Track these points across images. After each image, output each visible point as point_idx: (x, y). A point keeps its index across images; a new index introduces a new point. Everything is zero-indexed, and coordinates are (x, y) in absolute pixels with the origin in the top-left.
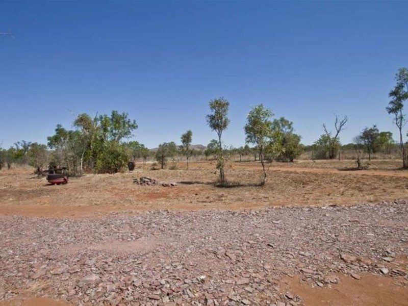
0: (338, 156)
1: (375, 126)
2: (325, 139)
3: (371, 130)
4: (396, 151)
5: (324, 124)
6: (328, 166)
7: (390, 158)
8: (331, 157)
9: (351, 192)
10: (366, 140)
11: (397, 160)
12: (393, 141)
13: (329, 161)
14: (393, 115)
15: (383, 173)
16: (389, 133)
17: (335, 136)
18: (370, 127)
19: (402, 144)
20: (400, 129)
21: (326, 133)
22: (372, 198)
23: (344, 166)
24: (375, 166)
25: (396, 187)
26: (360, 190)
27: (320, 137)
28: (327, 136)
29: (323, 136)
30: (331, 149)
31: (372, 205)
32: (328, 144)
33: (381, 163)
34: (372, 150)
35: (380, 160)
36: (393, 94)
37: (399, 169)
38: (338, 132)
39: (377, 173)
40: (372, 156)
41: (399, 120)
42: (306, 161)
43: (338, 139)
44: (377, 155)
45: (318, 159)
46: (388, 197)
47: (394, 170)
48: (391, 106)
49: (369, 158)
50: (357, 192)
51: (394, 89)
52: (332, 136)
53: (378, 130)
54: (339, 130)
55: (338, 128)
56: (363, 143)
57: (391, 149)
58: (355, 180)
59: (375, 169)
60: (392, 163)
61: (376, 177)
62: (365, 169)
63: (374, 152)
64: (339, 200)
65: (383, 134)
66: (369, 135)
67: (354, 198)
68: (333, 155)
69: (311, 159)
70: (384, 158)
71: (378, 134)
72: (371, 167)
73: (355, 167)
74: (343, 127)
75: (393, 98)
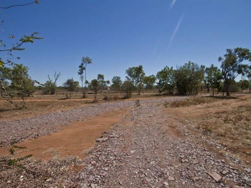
0: (56, 93)
1: (72, 78)
2: (49, 83)
3: (71, 80)
4: (80, 91)
5: (48, 75)
6: (52, 98)
7: (78, 94)
8: (52, 93)
9: (67, 107)
10: (69, 85)
11: (81, 95)
12: (79, 86)
13: (52, 95)
14: (80, 76)
15: (76, 100)
16: (78, 82)
17: (54, 82)
18: (70, 79)
19: (83, 87)
20: (82, 81)
21: (49, 80)
22: (74, 107)
23: (60, 98)
24: (73, 97)
25: (81, 104)
26: (70, 106)
27: (46, 82)
28: (50, 81)
29: (47, 82)
30: (52, 89)
31: (75, 109)
32: (50, 86)
33: (75, 96)
34: (71, 90)
35: (75, 95)
36: (80, 67)
37: (82, 98)
38: (56, 80)
39: (74, 100)
40: (71, 93)
41: (82, 78)
42: (38, 96)
43: (56, 83)
44: (73, 93)
45: (45, 94)
46: (79, 107)
47: (80, 98)
48: (79, 71)
49: (70, 94)
50: (69, 107)
51: (80, 65)
52: (53, 82)
53: (73, 80)
54: (57, 79)
55: (56, 78)
56: (67, 86)
57: (79, 89)
58: (67, 103)
59: (73, 98)
60: (79, 96)
61: (74, 101)
62: (69, 98)
63: (72, 91)
64: (63, 110)
65: (75, 82)
66: (70, 82)
67: (68, 108)
68: (53, 92)
69: (41, 95)
70: (76, 94)
71: (73, 82)
72: (72, 97)
73: (65, 98)
74: (58, 78)
75: (80, 69)
